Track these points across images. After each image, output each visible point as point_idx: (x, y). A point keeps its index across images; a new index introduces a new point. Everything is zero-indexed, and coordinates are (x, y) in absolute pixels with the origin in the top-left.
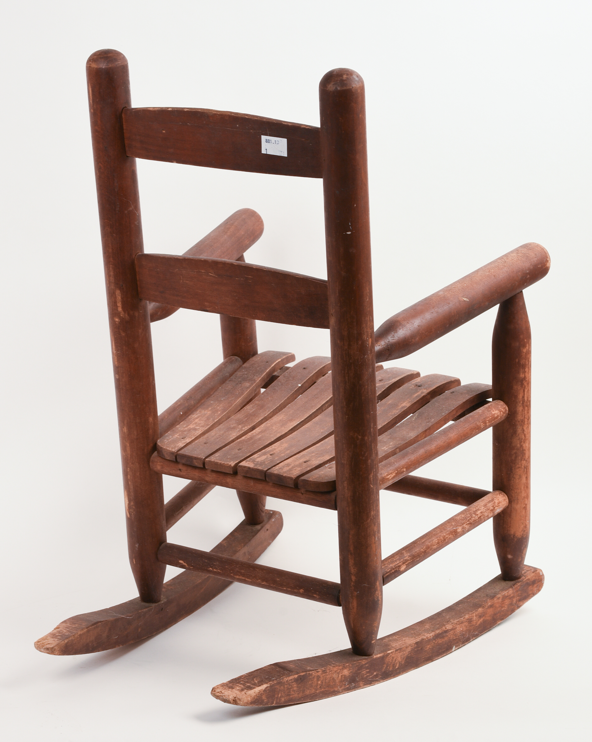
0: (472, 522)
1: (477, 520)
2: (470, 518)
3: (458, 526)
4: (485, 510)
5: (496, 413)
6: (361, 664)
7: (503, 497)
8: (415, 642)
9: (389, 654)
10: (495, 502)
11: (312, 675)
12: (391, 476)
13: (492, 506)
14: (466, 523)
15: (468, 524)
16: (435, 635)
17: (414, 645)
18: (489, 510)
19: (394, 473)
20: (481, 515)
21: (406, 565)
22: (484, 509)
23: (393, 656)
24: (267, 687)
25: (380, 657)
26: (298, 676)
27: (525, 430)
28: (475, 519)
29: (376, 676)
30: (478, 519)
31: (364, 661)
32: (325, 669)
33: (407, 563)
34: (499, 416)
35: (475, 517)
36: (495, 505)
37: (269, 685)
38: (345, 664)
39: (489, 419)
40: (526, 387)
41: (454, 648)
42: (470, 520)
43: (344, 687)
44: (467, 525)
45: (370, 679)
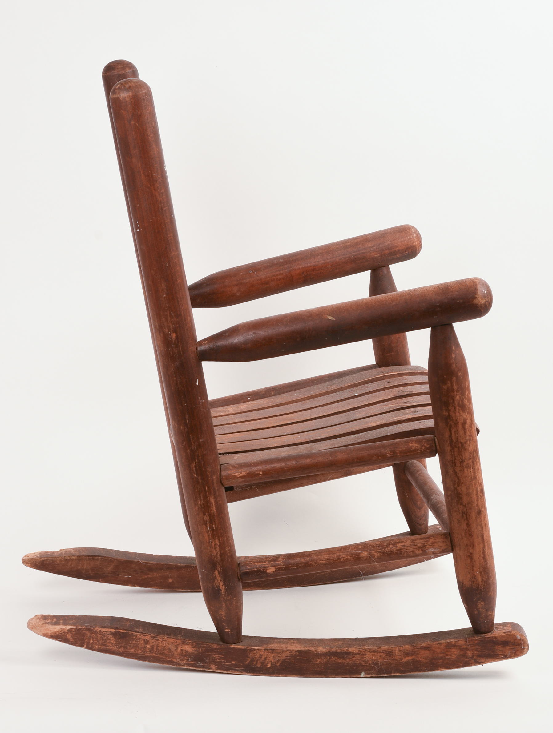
0: (385, 551)
1: (393, 551)
2: (385, 547)
3: (364, 550)
4: (411, 544)
5: (414, 446)
6: (210, 647)
7: (443, 538)
8: (296, 650)
9: (255, 650)
10: (429, 540)
11: (136, 636)
12: (239, 474)
13: (422, 544)
14: (377, 550)
15: (379, 552)
16: (329, 651)
17: (294, 652)
18: (416, 546)
19: (245, 472)
20: (403, 548)
21: (276, 568)
22: (409, 544)
23: (261, 653)
24: (72, 628)
25: (239, 648)
26: (116, 631)
27: (458, 473)
28: (392, 550)
29: (235, 666)
30: (395, 551)
31: (215, 645)
32: (156, 636)
33: (277, 567)
34: (418, 449)
35: (392, 547)
36: (427, 543)
37: (75, 627)
38: (187, 640)
39: (401, 450)
40: (453, 427)
41: (363, 675)
42: (384, 549)
43: (186, 662)
44: (376, 552)
45: (226, 666)
